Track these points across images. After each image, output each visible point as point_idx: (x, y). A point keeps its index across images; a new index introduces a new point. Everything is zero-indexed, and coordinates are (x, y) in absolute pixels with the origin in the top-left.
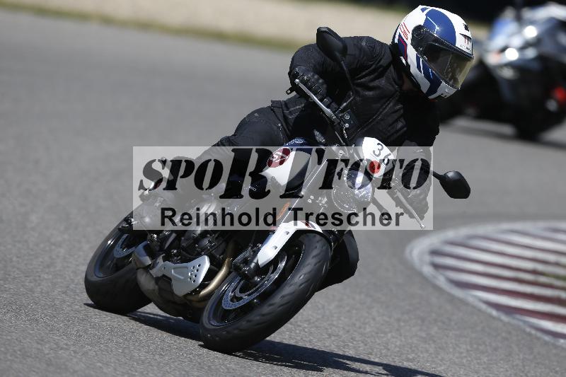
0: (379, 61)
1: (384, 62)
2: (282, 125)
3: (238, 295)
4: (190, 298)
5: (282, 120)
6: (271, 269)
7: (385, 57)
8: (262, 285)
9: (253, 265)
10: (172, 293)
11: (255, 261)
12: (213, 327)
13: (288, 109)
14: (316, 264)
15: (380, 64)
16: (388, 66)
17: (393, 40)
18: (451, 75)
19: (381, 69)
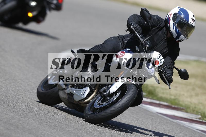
0: (160, 25)
1: (162, 25)
2: (121, 44)
3: (101, 103)
4: (80, 102)
5: (122, 43)
6: (114, 95)
7: (162, 24)
8: (110, 101)
9: (107, 92)
10: (73, 100)
11: (108, 91)
12: (90, 114)
13: (124, 39)
14: (133, 94)
15: (161, 26)
16: (163, 27)
17: (166, 18)
18: (186, 33)
19: (160, 28)
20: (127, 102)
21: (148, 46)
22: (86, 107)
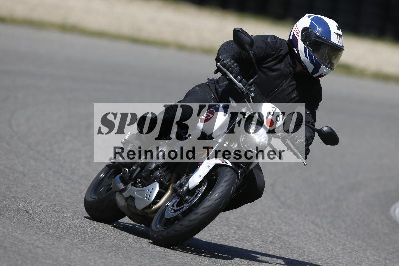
1: (283, 52)
2: (214, 95)
3: (175, 208)
4: (146, 210)
5: (214, 92)
6: (197, 191)
7: (284, 49)
9: (185, 188)
10: (135, 207)
11: (187, 185)
14: (227, 186)
15: (280, 53)
16: (286, 55)
17: (290, 38)
18: (328, 61)
19: (281, 57)
20: (217, 201)
21: (253, 95)
22: (152, 219)
